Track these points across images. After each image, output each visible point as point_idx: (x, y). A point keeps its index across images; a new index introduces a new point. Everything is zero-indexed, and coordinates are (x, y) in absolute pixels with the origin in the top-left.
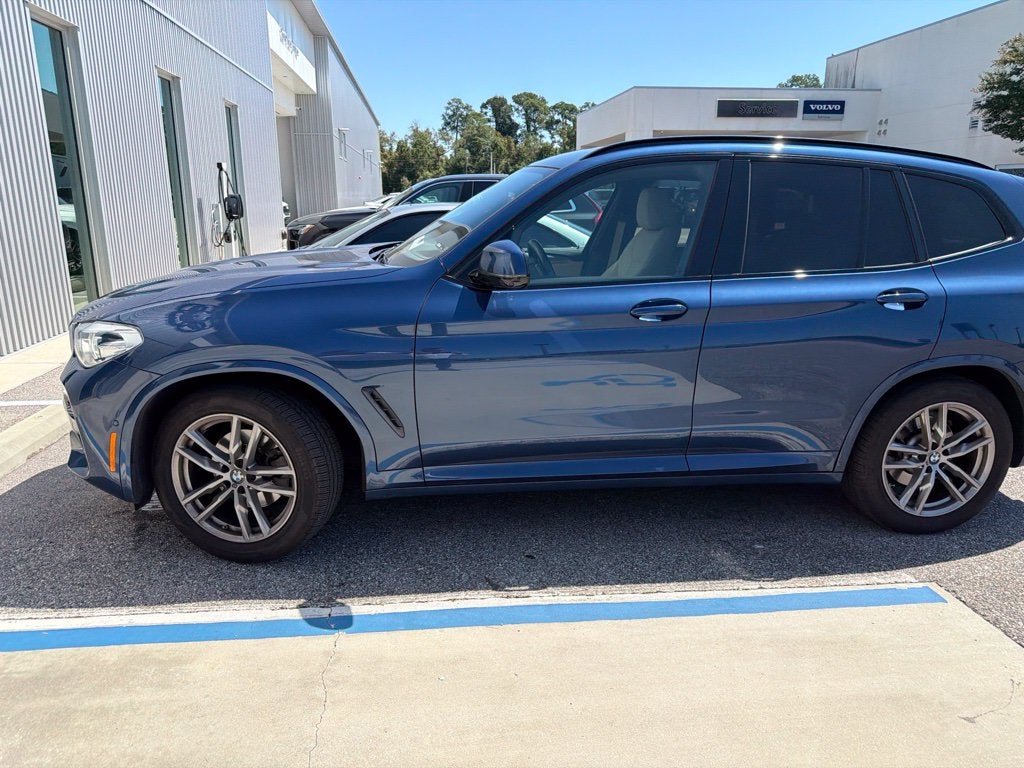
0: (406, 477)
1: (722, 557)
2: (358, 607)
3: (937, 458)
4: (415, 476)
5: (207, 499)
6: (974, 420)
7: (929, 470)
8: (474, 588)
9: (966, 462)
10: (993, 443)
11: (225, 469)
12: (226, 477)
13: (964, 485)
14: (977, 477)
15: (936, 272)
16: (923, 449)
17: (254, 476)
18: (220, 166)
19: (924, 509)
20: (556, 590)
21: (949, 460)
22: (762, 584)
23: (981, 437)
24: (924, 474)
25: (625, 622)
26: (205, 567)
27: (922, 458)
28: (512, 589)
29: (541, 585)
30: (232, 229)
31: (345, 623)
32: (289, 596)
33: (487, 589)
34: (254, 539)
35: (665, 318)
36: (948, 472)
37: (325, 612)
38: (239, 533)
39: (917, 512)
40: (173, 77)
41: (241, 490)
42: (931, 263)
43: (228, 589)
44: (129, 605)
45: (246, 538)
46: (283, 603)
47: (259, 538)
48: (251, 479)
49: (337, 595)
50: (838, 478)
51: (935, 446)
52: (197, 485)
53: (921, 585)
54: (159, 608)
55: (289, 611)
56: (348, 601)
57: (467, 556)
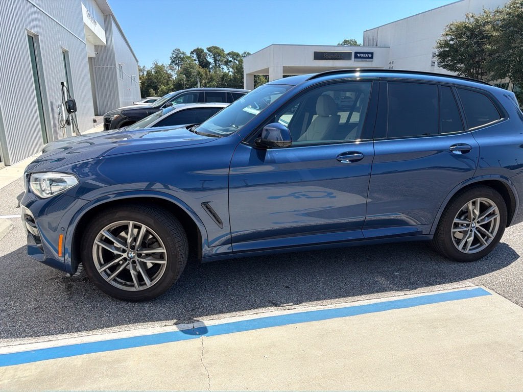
0: (224, 249)
1: (381, 280)
2: (208, 322)
3: (474, 225)
4: (228, 249)
5: (113, 269)
6: (491, 206)
7: (471, 231)
8: (265, 306)
9: (487, 226)
10: (499, 216)
11: (124, 251)
12: (125, 255)
13: (486, 237)
14: (492, 233)
15: (474, 135)
16: (468, 221)
17: (141, 254)
18: (62, 84)
19: (470, 250)
20: (308, 304)
21: (480, 226)
22: (406, 292)
23: (493, 214)
24: (469, 233)
25: (348, 318)
26: (114, 306)
27: (468, 225)
28: (284, 305)
29: (298, 302)
30: (71, 118)
31: (203, 331)
32: (167, 319)
33: (271, 306)
34: (141, 288)
35: (352, 161)
36: (479, 231)
37: (190, 326)
38: (133, 286)
39: (467, 251)
40: (35, 35)
41: (134, 262)
42: (470, 131)
43: (132, 318)
44: (77, 331)
45: (137, 288)
46: (164, 323)
47: (144, 288)
48: (139, 256)
49: (193, 315)
50: (431, 237)
51: (474, 219)
52: (106, 261)
53: (477, 287)
54: (95, 332)
55: (170, 327)
56: (200, 319)
57: (255, 289)
